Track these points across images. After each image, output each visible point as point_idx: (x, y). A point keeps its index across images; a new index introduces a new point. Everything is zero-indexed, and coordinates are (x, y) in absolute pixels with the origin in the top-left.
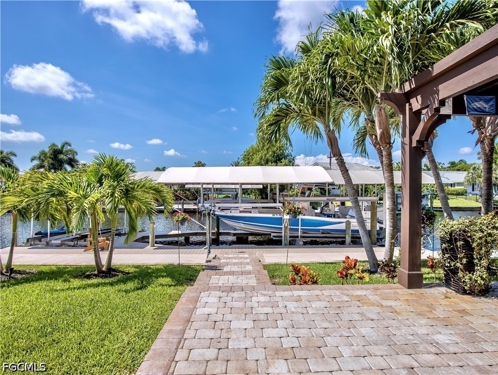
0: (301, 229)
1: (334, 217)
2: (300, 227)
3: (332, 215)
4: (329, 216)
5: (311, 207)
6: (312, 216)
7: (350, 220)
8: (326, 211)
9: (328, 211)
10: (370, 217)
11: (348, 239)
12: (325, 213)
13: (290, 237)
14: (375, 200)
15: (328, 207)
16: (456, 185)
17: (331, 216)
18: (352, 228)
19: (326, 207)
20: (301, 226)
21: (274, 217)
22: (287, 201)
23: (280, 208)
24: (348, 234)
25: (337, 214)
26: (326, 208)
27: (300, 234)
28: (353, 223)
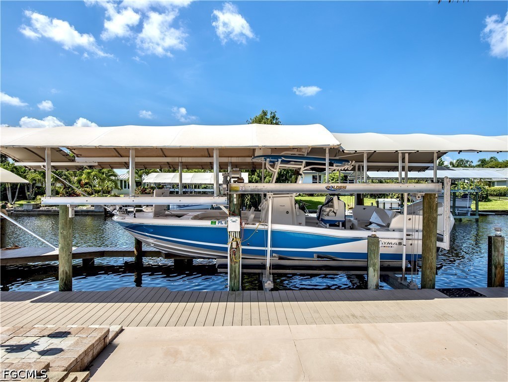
0: (272, 252)
1: (344, 225)
2: (269, 249)
3: (339, 221)
4: (333, 224)
5: (297, 206)
6: (300, 224)
7: (379, 234)
8: (328, 215)
9: (331, 214)
10: (421, 228)
11: (373, 276)
12: (326, 218)
13: (244, 266)
14: (433, 191)
15: (332, 206)
16: (496, 183)
17: (337, 224)
18: (382, 250)
19: (329, 207)
20: (272, 246)
21: (214, 226)
22: (236, 191)
23: (222, 207)
24: (374, 265)
25: (350, 221)
26: (328, 210)
27: (268, 261)
28: (383, 241)
